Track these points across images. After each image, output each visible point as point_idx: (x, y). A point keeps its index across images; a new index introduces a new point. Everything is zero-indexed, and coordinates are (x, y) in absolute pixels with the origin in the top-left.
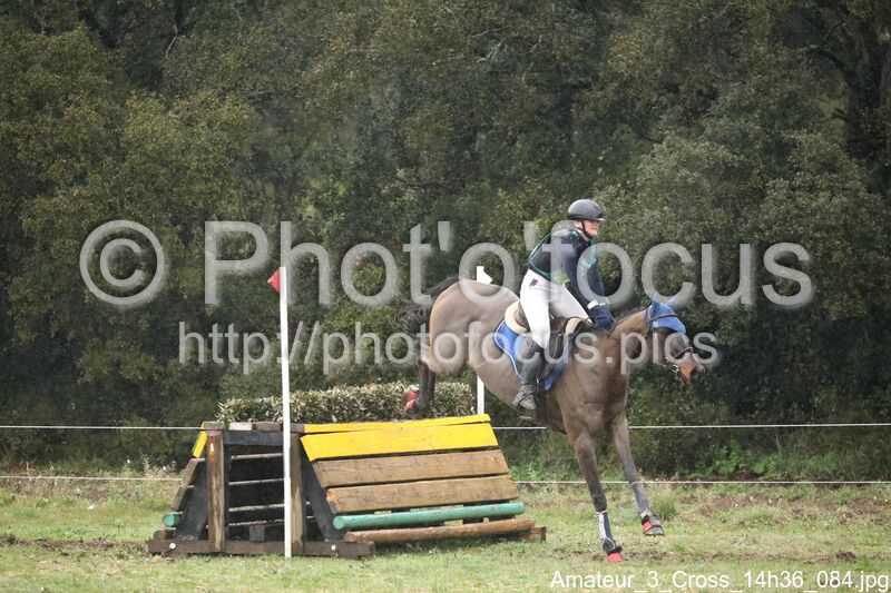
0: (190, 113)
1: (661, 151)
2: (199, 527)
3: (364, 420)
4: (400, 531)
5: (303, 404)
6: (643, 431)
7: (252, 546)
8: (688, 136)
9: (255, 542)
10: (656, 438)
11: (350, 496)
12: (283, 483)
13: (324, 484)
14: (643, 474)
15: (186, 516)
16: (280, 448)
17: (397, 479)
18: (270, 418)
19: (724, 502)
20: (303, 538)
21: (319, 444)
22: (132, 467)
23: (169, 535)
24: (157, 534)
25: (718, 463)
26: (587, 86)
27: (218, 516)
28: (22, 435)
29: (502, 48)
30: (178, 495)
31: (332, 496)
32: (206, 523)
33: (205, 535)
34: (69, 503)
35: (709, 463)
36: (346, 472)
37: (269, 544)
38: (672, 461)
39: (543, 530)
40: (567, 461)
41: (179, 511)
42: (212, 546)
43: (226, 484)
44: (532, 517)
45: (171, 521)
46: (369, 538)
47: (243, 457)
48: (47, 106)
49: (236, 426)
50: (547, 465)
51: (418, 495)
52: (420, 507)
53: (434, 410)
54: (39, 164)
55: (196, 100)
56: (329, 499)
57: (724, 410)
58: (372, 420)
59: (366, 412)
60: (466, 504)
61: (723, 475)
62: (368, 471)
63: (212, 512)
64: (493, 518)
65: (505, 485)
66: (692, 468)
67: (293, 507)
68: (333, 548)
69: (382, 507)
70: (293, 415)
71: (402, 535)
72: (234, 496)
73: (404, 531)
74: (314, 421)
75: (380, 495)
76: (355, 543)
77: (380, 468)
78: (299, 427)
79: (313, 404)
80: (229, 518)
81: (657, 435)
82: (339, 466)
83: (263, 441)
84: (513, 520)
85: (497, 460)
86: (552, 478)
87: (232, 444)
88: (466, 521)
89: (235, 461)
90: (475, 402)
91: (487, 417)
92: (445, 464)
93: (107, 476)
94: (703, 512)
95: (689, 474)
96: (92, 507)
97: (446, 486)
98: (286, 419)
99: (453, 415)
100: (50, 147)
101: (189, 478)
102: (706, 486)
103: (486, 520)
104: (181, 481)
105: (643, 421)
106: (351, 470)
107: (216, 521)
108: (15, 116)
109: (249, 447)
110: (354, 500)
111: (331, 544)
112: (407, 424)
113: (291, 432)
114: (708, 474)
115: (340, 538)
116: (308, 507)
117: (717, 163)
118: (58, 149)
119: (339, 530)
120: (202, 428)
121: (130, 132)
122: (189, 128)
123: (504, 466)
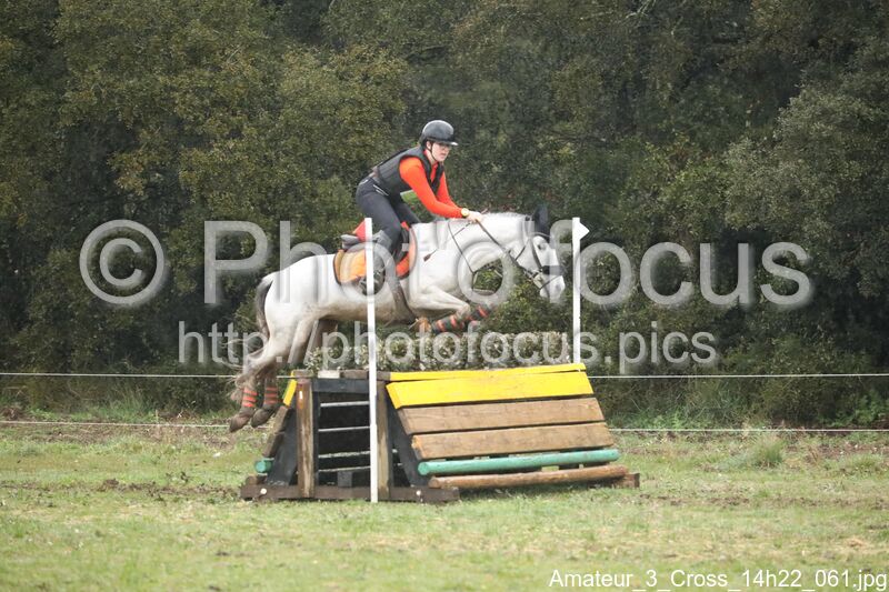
0: (345, 68)
2: (289, 473)
3: (453, 369)
6: (785, 380)
7: (340, 490)
9: (344, 487)
10: (797, 388)
11: (437, 443)
12: (367, 432)
13: (408, 432)
15: (278, 458)
16: (366, 397)
17: (486, 426)
20: (389, 483)
21: (405, 391)
23: (261, 481)
24: (248, 479)
25: (858, 412)
27: (307, 462)
30: (269, 441)
31: (418, 442)
32: (296, 469)
33: (294, 480)
34: (196, 450)
35: (849, 414)
36: (432, 419)
37: (357, 489)
39: (638, 477)
40: (711, 411)
41: (270, 456)
42: (301, 492)
43: (315, 431)
45: (262, 467)
46: (454, 484)
47: (332, 404)
48: (204, 61)
49: (325, 374)
50: (693, 414)
51: (507, 442)
54: (196, 118)
55: (351, 55)
56: (414, 445)
58: (463, 368)
61: (862, 424)
62: (454, 418)
63: (302, 458)
64: (587, 464)
67: (380, 453)
68: (418, 493)
69: (483, 452)
71: (483, 480)
72: (323, 444)
73: (492, 477)
74: (401, 369)
75: (466, 443)
76: (439, 488)
77: (466, 416)
78: (384, 375)
80: (319, 464)
81: (797, 383)
82: (425, 413)
83: (352, 389)
84: (606, 467)
85: (593, 409)
86: (694, 427)
87: (322, 391)
88: (562, 467)
89: (322, 408)
91: (583, 366)
92: (536, 411)
94: (808, 459)
96: (218, 454)
97: (538, 433)
98: (372, 368)
100: (207, 101)
101: (279, 425)
104: (273, 426)
105: (785, 371)
106: (438, 417)
107: (305, 467)
108: (173, 70)
109: (338, 394)
110: (441, 446)
111: (416, 489)
112: (497, 372)
113: (378, 380)
114: (848, 422)
115: (425, 484)
116: (394, 454)
117: (853, 117)
118: (214, 103)
119: (423, 476)
120: (292, 376)
121: (286, 87)
122: (344, 82)
123: (599, 415)
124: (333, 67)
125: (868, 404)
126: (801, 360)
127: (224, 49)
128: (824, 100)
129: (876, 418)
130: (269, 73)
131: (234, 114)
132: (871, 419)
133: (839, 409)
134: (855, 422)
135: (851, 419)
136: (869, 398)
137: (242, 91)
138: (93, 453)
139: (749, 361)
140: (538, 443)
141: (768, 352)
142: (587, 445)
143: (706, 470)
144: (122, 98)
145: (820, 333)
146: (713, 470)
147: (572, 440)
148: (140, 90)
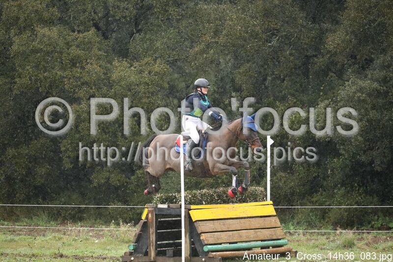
0: (141, 68)
1: (349, 85)
2: (144, 250)
3: (217, 204)
4: (233, 252)
5: (190, 196)
6: (341, 209)
7: (167, 259)
8: (361, 79)
9: (169, 257)
10: (346, 212)
11: (211, 237)
12: (181, 231)
13: (199, 232)
14: (340, 228)
15: (138, 246)
16: (180, 216)
17: (232, 229)
18: (176, 203)
19: (376, 240)
20: (190, 256)
21: (197, 214)
22: (115, 224)
23: (131, 254)
24: (125, 253)
25: (373, 223)
26: (316, 56)
27: (153, 245)
28: (66, 209)
29: (279, 39)
30: (135, 236)
31: (203, 237)
32: (148, 248)
33: (146, 254)
34: (87, 239)
35: (369, 223)
36: (209, 226)
37: (174, 258)
38: (353, 222)
39: (296, 252)
40: (306, 222)
41: (135, 243)
42: (150, 259)
43: (156, 231)
44: (292, 246)
45: (132, 248)
46: (219, 256)
47: (164, 219)
48: (78, 65)
49: (160, 206)
50: (298, 223)
51: (241, 237)
52: (242, 242)
53: (248, 199)
54: (75, 90)
55: (143, 62)
56: (201, 238)
57: (376, 199)
58: (220, 204)
59: (218, 200)
60: (262, 241)
61: (376, 228)
62: (218, 226)
63: (150, 243)
64: (274, 247)
65: (279, 232)
66: (362, 225)
67: (186, 242)
68: (203, 260)
69: (225, 242)
70: (186, 201)
71: (231, 254)
72: (159, 237)
73: (235, 252)
74: (194, 204)
75: (224, 237)
76: (213, 257)
77: (224, 225)
78: (188, 206)
79: (194, 196)
80: (158, 246)
81: (346, 210)
82: (206, 223)
83: (173, 213)
84: (283, 248)
85: (276, 221)
86: (300, 229)
87: (159, 214)
88: (262, 248)
89: (160, 221)
90: (266, 196)
91: (271, 202)
92: (252, 223)
93: (104, 228)
94: (367, 244)
95: (361, 227)
96: (97, 241)
97: (254, 233)
98: (183, 203)
99: (256, 201)
100: (79, 83)
101: (140, 229)
102: (368, 233)
103: (271, 247)
104: (136, 230)
105: (340, 204)
106: (211, 225)
107: (152, 248)
108: (63, 69)
109: (166, 215)
110: (212, 239)
111: (203, 258)
112: (236, 205)
113: (185, 209)
114: (369, 227)
115: (206, 255)
116: (192, 242)
117: (373, 90)
118: (83, 84)
119: (206, 252)
120: (146, 206)
121: (115, 76)
122: (140, 74)
123: (279, 224)
124: (135, 68)
125: (378, 219)
126: (348, 199)
127: (87, 60)
128: (360, 83)
129: (382, 225)
130: (106, 70)
131: (91, 89)
132: (379, 226)
133: (365, 221)
134: (372, 227)
135: (370, 226)
136: (378, 217)
137: (95, 78)
138: (40, 241)
139: (324, 200)
140: (254, 237)
141: (333, 196)
142: (275, 238)
143: (321, 249)
144: (41, 81)
145: (356, 187)
146: (324, 249)
147: (268, 236)
148: (50, 78)
